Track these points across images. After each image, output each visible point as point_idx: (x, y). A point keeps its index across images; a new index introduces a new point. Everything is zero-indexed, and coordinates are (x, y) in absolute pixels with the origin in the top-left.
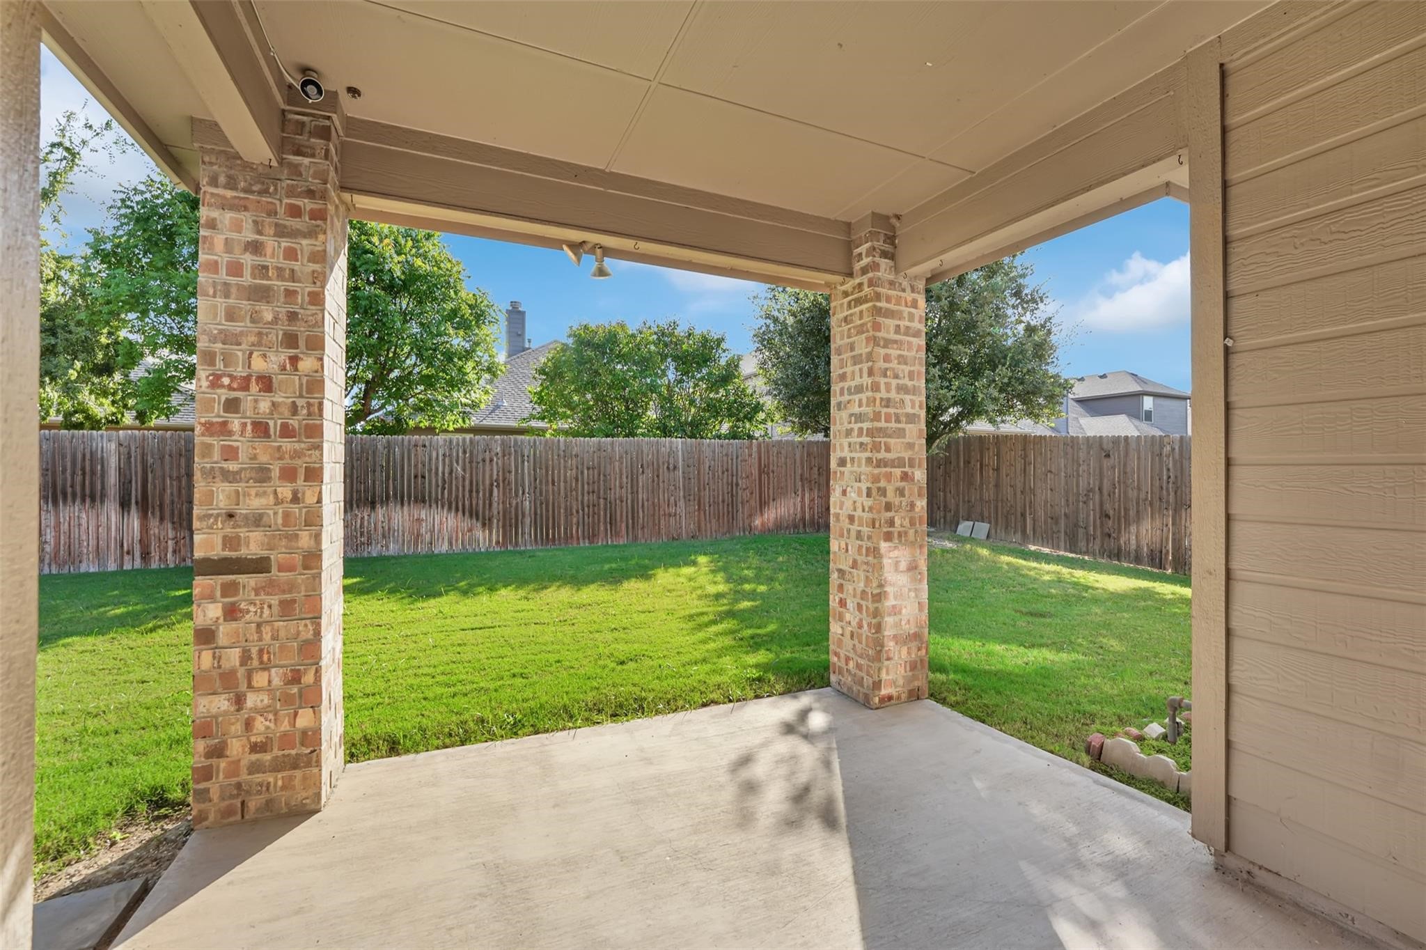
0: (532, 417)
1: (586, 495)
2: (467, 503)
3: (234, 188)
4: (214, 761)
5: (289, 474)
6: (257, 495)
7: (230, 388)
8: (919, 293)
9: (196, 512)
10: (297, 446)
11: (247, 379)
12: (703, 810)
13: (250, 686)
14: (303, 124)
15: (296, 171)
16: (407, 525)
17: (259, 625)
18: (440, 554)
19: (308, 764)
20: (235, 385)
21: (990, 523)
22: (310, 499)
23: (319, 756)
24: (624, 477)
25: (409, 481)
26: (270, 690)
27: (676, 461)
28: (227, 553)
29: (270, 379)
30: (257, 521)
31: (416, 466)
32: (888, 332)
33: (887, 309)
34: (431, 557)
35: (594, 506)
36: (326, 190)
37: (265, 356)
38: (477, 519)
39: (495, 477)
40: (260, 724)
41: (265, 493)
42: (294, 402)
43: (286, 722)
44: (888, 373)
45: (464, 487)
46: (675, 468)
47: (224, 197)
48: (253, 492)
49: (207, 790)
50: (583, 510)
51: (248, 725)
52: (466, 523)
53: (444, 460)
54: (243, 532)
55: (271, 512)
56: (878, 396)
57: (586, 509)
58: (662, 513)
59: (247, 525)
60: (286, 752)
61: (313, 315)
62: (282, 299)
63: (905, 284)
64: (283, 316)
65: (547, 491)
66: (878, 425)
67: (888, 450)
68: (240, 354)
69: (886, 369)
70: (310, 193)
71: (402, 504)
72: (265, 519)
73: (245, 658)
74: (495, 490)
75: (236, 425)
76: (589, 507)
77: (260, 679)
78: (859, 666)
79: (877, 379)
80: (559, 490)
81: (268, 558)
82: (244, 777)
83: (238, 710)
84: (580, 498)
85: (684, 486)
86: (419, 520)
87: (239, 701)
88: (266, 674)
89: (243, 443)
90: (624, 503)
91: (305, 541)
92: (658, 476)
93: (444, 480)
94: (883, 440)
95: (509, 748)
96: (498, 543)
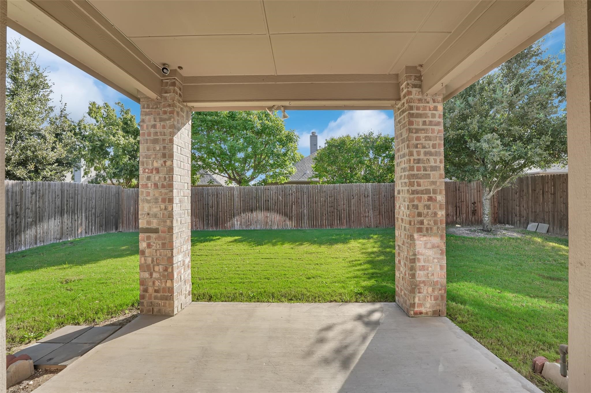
0: (313, 177)
1: (329, 208)
2: (283, 211)
3: (149, 108)
4: (145, 293)
5: (164, 201)
6: (155, 207)
7: (148, 173)
8: (438, 102)
9: (140, 213)
10: (166, 191)
11: (152, 169)
12: (294, 347)
13: (154, 270)
14: (167, 83)
15: (166, 99)
16: (263, 219)
17: (156, 251)
18: (274, 230)
19: (170, 300)
20: (149, 172)
21: (549, 224)
22: (170, 209)
23: (173, 297)
24: (345, 200)
25: (263, 202)
26: (159, 272)
27: (368, 193)
28: (148, 226)
29: (158, 169)
30: (155, 216)
31: (266, 197)
32: (418, 125)
33: (417, 113)
34: (271, 230)
35: (332, 212)
36: (174, 103)
37: (157, 162)
38: (287, 217)
39: (293, 200)
40: (157, 283)
41: (157, 207)
42: (165, 176)
43: (164, 284)
44: (419, 146)
45: (282, 204)
46: (368, 196)
47: (146, 112)
48: (154, 206)
49: (143, 302)
50: (328, 214)
51: (154, 283)
52: (283, 218)
53: (275, 194)
54: (151, 219)
55: (159, 213)
56: (412, 158)
57: (329, 213)
58: (362, 216)
59: (152, 217)
60: (164, 294)
61: (170, 146)
62: (162, 142)
63: (429, 99)
64: (162, 148)
65: (313, 207)
66: (412, 173)
67: (419, 185)
68: (150, 161)
69: (417, 144)
70: (169, 106)
71: (261, 211)
72: (157, 215)
73: (153, 261)
74: (294, 206)
75: (149, 185)
76: (330, 212)
77: (157, 268)
78: (405, 294)
79: (411, 149)
80: (318, 206)
81: (158, 228)
82: (153, 300)
83: (151, 278)
84: (326, 209)
85: (372, 204)
86: (267, 217)
87: (151, 275)
88: (158, 267)
89: (151, 190)
90: (345, 212)
91: (168, 223)
92: (360, 200)
93: (275, 202)
94: (415, 180)
95: (244, 306)
96: (295, 226)
